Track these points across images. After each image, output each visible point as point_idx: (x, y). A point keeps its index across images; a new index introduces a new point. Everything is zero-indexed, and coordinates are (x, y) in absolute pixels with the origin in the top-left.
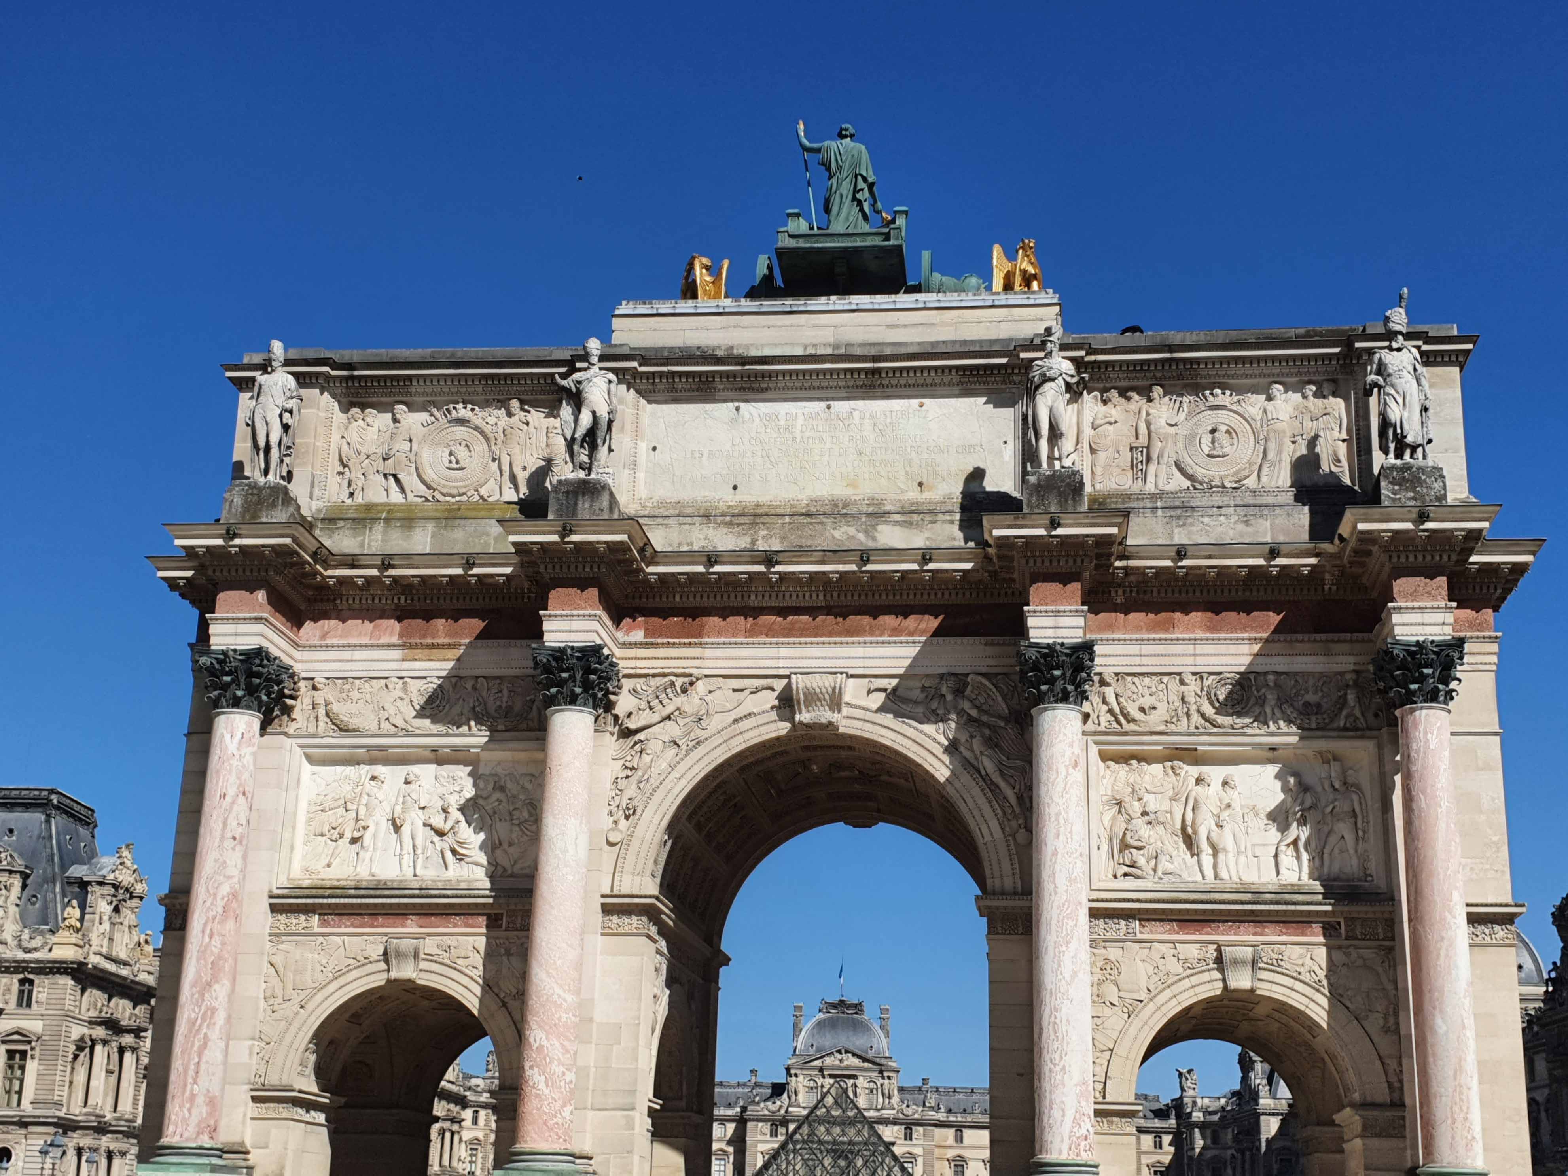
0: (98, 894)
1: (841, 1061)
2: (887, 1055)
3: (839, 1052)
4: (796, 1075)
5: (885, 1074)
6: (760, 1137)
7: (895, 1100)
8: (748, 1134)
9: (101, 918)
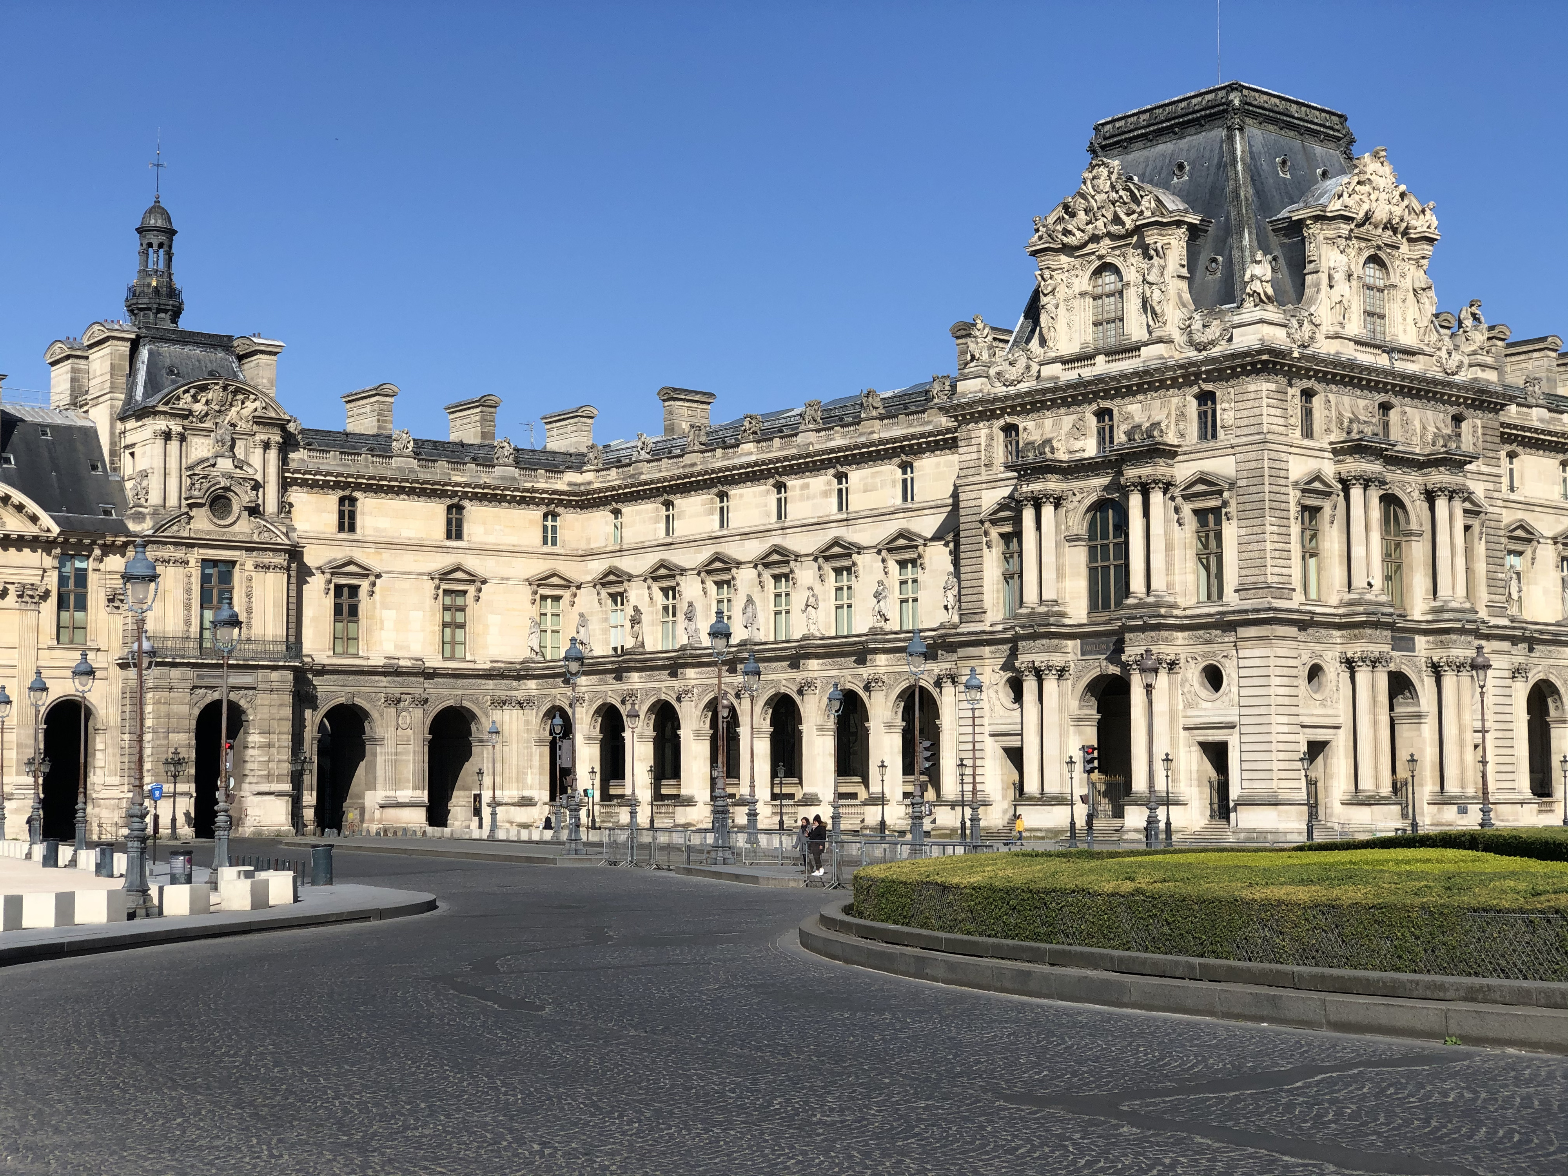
0: (1321, 238)
9: (1330, 277)
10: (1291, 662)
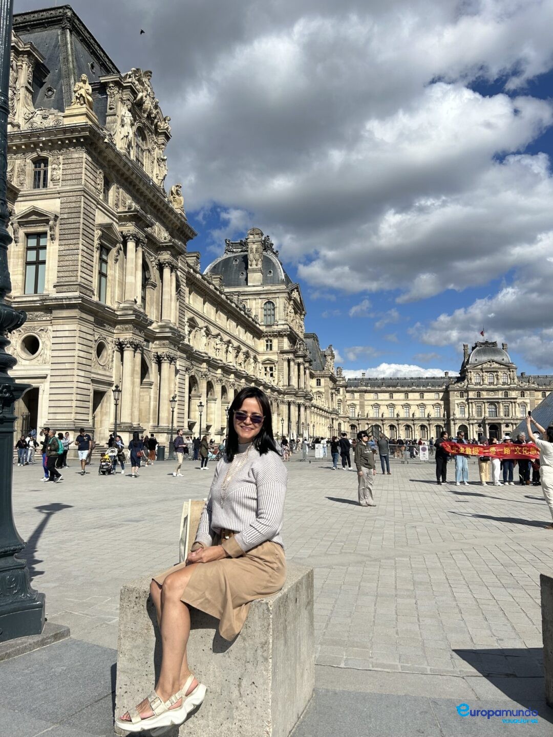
0: (118, 96)
1: (491, 365)
2: (511, 362)
3: (489, 362)
4: (470, 372)
5: (511, 370)
6: (457, 398)
7: (516, 380)
8: (450, 397)
10: (89, 337)
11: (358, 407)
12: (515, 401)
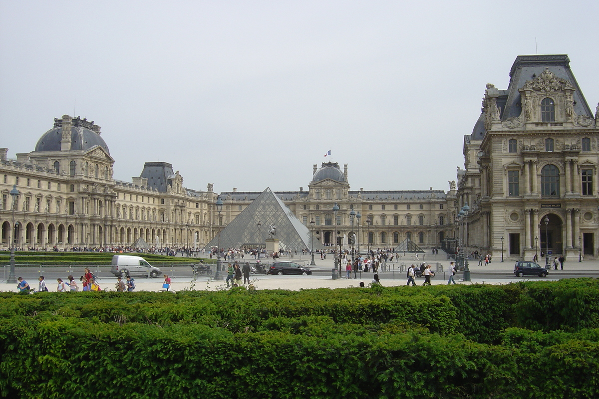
1: (327, 183)
3: (327, 180)
4: (312, 188)
5: (344, 187)
6: (301, 210)
7: (347, 196)
8: (296, 209)
11: (224, 217)
12: (345, 212)
